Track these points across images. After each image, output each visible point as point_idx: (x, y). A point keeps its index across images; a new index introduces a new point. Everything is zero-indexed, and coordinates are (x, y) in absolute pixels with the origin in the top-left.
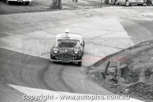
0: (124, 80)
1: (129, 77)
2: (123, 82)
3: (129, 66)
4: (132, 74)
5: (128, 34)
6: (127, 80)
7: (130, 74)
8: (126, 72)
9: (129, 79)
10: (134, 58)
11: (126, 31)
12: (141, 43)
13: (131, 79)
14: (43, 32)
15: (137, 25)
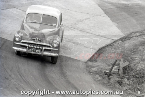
0: (128, 81)
1: (133, 78)
2: (127, 84)
3: (132, 64)
4: (136, 74)
5: (111, 20)
6: (131, 82)
7: (134, 74)
8: (129, 71)
9: (133, 80)
10: (133, 54)
11: (107, 16)
12: (131, 34)
13: (135, 80)
14: (18, 10)
15: (116, 9)
